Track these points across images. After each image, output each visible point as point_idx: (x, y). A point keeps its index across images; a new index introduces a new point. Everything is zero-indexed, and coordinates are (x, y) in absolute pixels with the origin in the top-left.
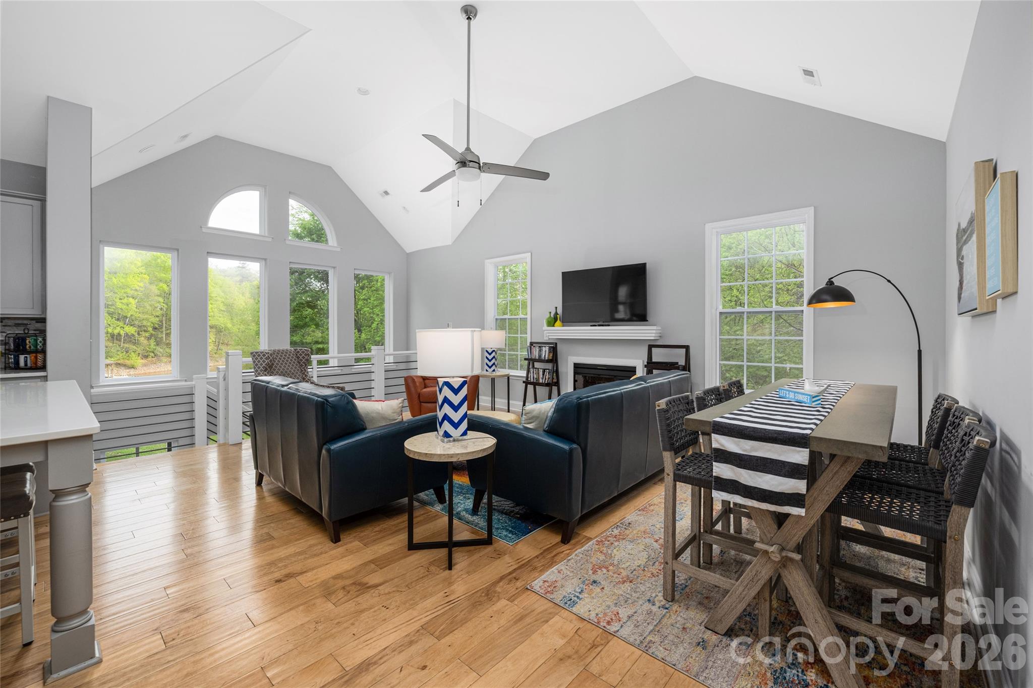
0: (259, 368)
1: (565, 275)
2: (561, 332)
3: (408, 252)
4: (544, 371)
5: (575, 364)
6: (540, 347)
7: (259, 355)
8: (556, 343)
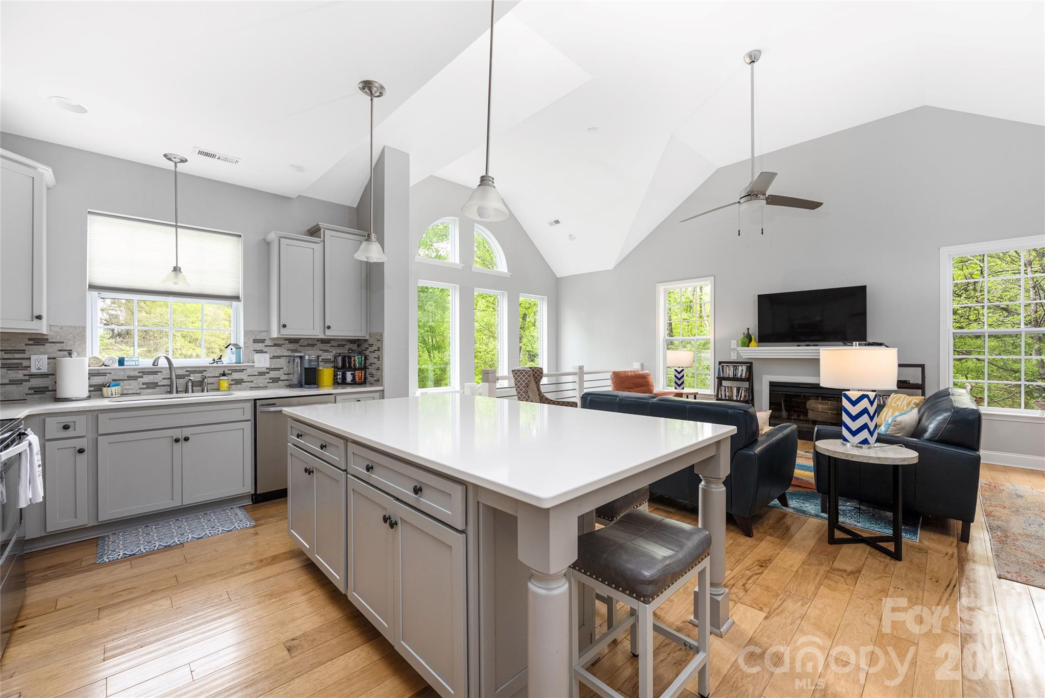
0: (521, 384)
1: (761, 297)
2: (756, 351)
3: (558, 277)
4: (738, 390)
5: (770, 383)
6: (734, 366)
7: (521, 373)
8: (752, 363)
